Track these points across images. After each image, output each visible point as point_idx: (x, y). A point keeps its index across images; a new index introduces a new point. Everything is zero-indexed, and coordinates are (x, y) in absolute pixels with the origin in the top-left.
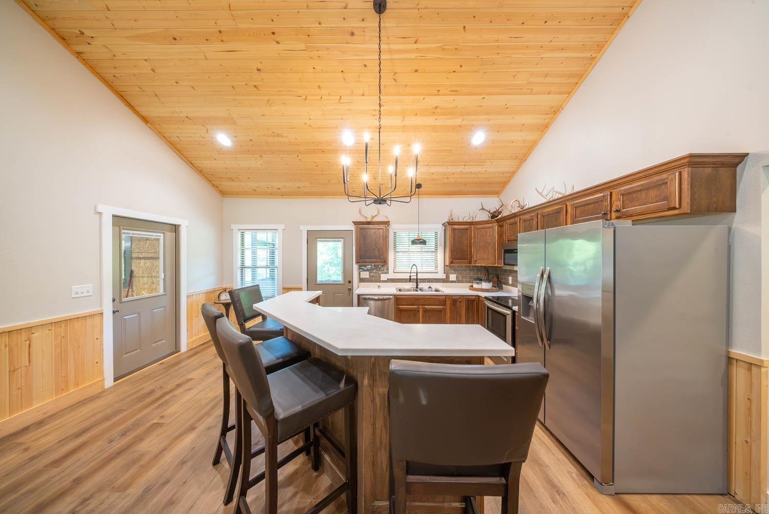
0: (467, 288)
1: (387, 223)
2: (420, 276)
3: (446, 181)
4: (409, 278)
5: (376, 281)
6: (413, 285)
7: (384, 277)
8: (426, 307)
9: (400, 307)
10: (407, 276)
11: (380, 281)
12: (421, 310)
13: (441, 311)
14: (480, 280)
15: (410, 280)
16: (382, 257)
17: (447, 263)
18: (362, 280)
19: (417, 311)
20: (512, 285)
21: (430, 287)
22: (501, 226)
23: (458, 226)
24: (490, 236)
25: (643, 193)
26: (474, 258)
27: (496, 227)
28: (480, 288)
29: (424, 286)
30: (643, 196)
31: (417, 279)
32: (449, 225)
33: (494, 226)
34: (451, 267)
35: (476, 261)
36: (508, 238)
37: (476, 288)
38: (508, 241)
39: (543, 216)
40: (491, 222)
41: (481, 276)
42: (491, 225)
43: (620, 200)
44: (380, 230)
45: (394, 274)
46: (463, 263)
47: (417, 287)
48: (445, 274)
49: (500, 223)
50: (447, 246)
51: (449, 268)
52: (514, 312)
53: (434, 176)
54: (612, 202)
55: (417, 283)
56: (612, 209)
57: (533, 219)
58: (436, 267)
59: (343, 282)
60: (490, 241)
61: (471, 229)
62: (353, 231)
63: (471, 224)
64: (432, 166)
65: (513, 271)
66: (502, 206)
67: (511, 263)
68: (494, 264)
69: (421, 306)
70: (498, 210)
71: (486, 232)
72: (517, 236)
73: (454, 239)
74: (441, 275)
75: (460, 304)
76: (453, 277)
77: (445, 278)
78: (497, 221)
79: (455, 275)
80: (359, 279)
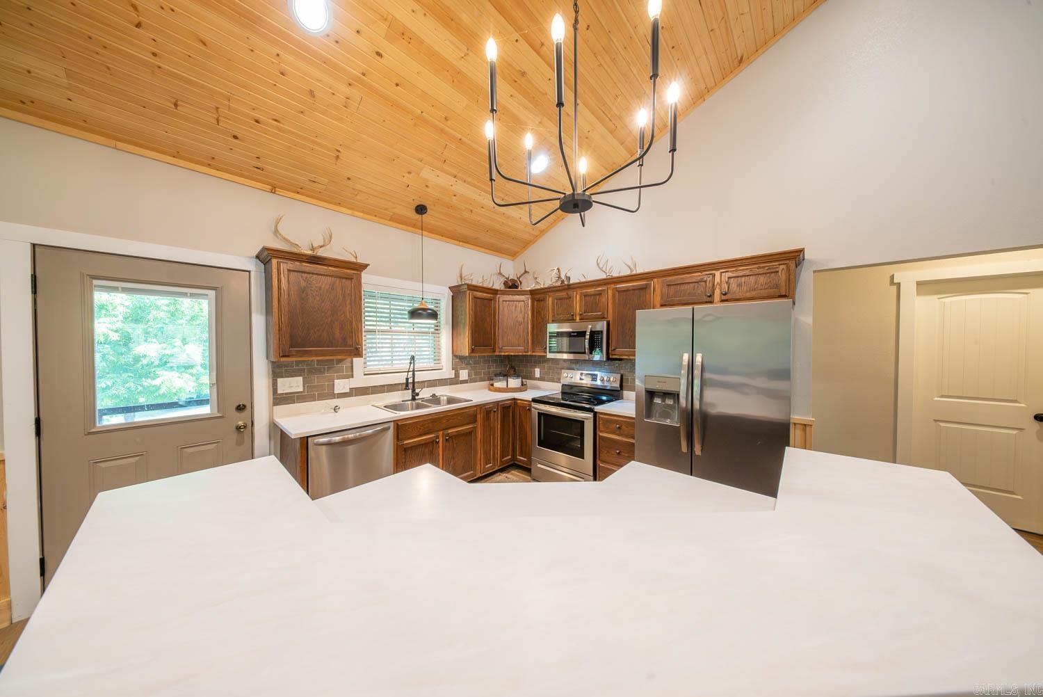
0: (485, 388)
1: (358, 268)
2: (420, 377)
3: (467, 215)
4: (405, 381)
5: (322, 397)
6: (408, 394)
7: (341, 385)
8: (450, 431)
9: (406, 442)
10: (401, 378)
11: (333, 396)
12: (441, 439)
13: (470, 433)
14: (506, 375)
15: (407, 385)
16: (349, 342)
17: (465, 351)
19: (434, 442)
20: (541, 379)
21: (434, 395)
22: (539, 300)
23: (480, 294)
24: (521, 312)
25: (752, 279)
26: (498, 343)
27: (530, 301)
28: (506, 387)
29: (425, 393)
30: (753, 281)
31: (414, 382)
32: (469, 289)
33: (527, 299)
34: (462, 358)
35: (502, 348)
36: (554, 316)
37: (499, 388)
38: (553, 321)
39: (619, 292)
40: (523, 293)
41: (499, 370)
42: (522, 298)
43: (727, 283)
44: (344, 280)
45: (365, 376)
46: (485, 351)
47: (414, 399)
48: (454, 371)
49: (538, 296)
50: (465, 324)
51: (458, 360)
52: (595, 414)
53: (454, 201)
54: (715, 284)
55: (413, 390)
56: (715, 292)
57: (600, 294)
58: (437, 359)
59: (218, 411)
60: (521, 319)
61: (495, 301)
62: (249, 272)
63: (495, 292)
64: (461, 179)
65: (542, 360)
66: (524, 273)
67: (565, 350)
68: (527, 352)
69: (441, 433)
70: (518, 278)
71: (516, 306)
72: (573, 315)
73: (476, 313)
74: (447, 372)
75: (494, 415)
76: (464, 374)
77: (454, 377)
78: (532, 293)
79: (467, 371)
80: (274, 398)
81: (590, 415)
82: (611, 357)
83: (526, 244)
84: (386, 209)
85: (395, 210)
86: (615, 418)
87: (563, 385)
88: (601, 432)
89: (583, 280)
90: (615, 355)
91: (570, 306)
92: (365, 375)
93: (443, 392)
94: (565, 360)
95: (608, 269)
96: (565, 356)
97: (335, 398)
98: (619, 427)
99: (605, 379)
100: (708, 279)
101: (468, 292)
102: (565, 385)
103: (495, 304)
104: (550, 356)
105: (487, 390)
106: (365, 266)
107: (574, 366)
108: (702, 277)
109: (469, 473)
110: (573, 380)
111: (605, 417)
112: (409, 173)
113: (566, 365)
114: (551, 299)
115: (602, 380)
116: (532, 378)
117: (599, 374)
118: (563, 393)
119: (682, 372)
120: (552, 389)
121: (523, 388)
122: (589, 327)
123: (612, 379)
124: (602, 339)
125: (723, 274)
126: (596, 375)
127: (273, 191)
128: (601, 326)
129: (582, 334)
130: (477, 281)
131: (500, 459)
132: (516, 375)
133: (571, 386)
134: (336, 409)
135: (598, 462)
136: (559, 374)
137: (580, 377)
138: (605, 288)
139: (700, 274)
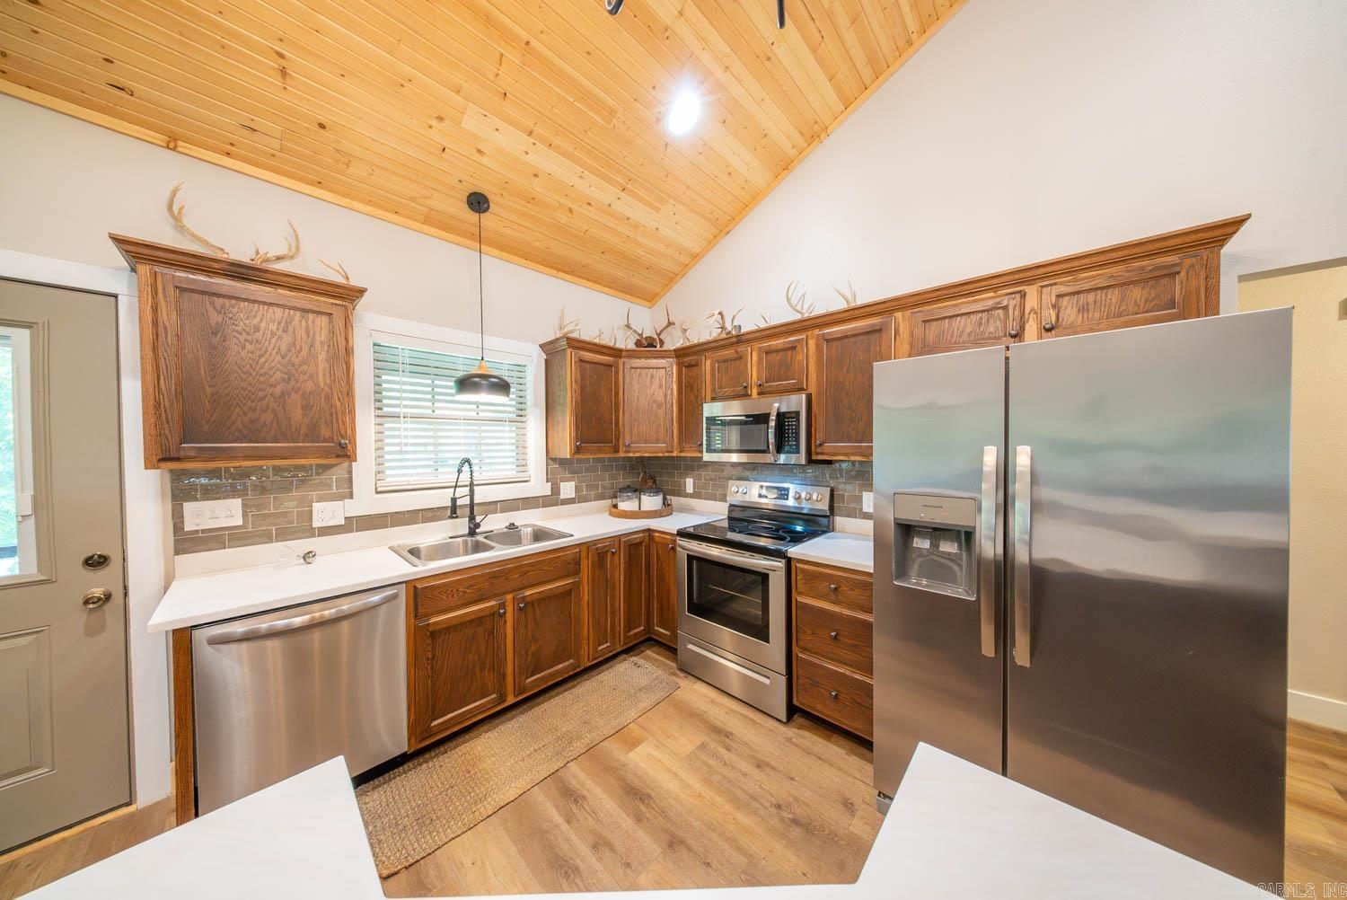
0: (603, 512)
1: (348, 295)
2: (482, 495)
3: (563, 218)
5: (284, 535)
6: (460, 526)
7: (326, 512)
8: (528, 593)
9: (433, 620)
11: (311, 532)
12: (510, 609)
13: (569, 593)
14: (637, 490)
15: (454, 510)
16: (325, 432)
17: (565, 451)
18: (185, 541)
19: (495, 616)
20: (695, 495)
21: (512, 526)
22: (689, 366)
23: (592, 355)
24: (661, 387)
25: (1114, 296)
26: (624, 438)
27: (675, 368)
28: (637, 509)
29: (493, 523)
30: (1114, 300)
31: (472, 505)
32: (570, 347)
33: (670, 364)
34: (562, 462)
35: (629, 446)
36: (713, 390)
37: (625, 512)
38: (714, 399)
39: (827, 341)
40: (664, 355)
41: (628, 481)
42: (662, 362)
43: (1054, 306)
44: (311, 316)
45: (379, 495)
46: (600, 450)
47: (472, 533)
48: (550, 484)
49: (687, 359)
50: (564, 405)
51: (558, 466)
52: (789, 561)
53: (537, 187)
54: (1027, 311)
55: (472, 518)
56: (1027, 326)
57: (794, 348)
58: (522, 465)
59: (40, 570)
60: (660, 398)
61: (617, 367)
62: (115, 296)
63: (617, 353)
64: (543, 140)
65: (695, 465)
66: (667, 327)
67: (734, 448)
68: (671, 452)
69: (509, 597)
70: (658, 335)
71: (652, 377)
72: (746, 387)
73: (583, 387)
74: (540, 487)
75: (612, 561)
76: (568, 489)
77: (550, 493)
78: (680, 353)
79: (572, 484)
80: (175, 540)
81: (780, 564)
82: (814, 457)
83: (670, 279)
84: (413, 199)
85: (433, 203)
86: (828, 571)
87: (731, 505)
88: (800, 594)
89: (763, 325)
90: (822, 454)
91: (743, 373)
92: (377, 493)
93: (528, 519)
94: (734, 465)
95: (806, 306)
96: (734, 458)
97: (314, 536)
98: (836, 588)
99: (803, 495)
100: (1012, 303)
101: (569, 351)
102: (735, 506)
103: (617, 373)
104: (707, 457)
105: (606, 515)
106: (361, 292)
107: (747, 474)
108: (997, 300)
109: (566, 663)
110: (747, 498)
111: (806, 567)
112: (440, 119)
113: (735, 472)
114: (708, 362)
115: (798, 498)
116: (680, 492)
117: (792, 488)
118: (731, 519)
119: (984, 486)
120: (712, 512)
121: (667, 510)
122: (776, 405)
123: (814, 497)
124: (798, 425)
125: (1045, 289)
126: (788, 490)
127: (172, 144)
128: (796, 402)
129: (762, 419)
130: (588, 334)
131: (625, 635)
132: (656, 489)
133: (744, 508)
134: (308, 557)
135: (795, 649)
136: (725, 488)
137: (756, 493)
138: (804, 336)
139: (992, 294)
